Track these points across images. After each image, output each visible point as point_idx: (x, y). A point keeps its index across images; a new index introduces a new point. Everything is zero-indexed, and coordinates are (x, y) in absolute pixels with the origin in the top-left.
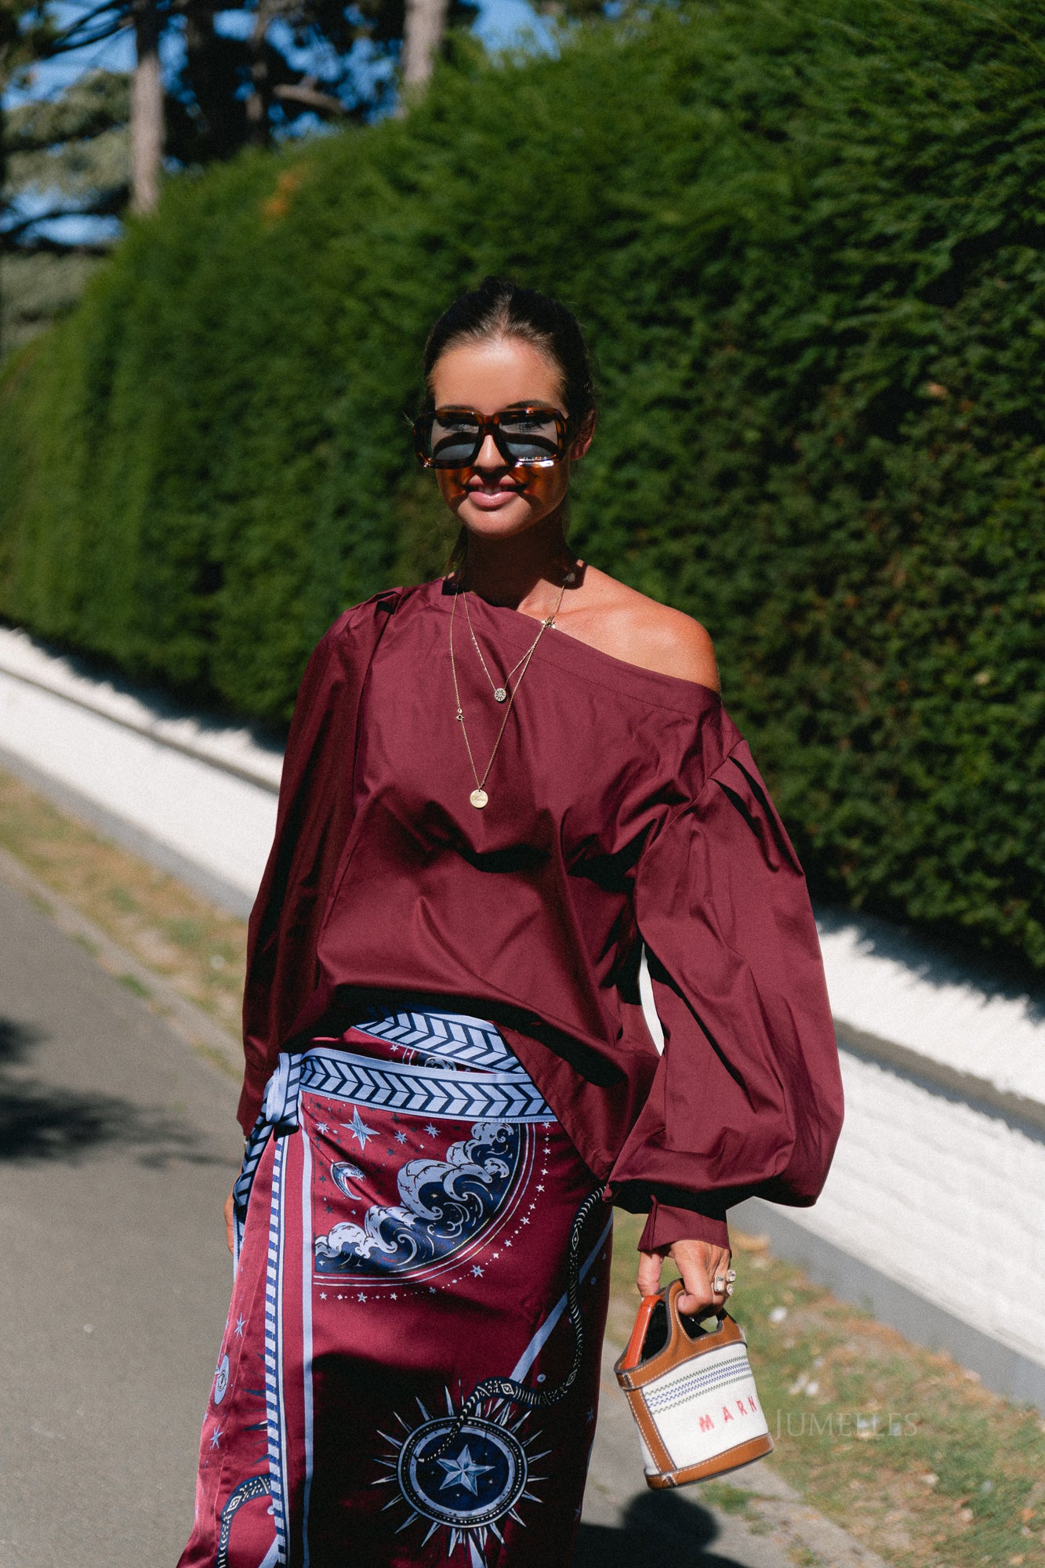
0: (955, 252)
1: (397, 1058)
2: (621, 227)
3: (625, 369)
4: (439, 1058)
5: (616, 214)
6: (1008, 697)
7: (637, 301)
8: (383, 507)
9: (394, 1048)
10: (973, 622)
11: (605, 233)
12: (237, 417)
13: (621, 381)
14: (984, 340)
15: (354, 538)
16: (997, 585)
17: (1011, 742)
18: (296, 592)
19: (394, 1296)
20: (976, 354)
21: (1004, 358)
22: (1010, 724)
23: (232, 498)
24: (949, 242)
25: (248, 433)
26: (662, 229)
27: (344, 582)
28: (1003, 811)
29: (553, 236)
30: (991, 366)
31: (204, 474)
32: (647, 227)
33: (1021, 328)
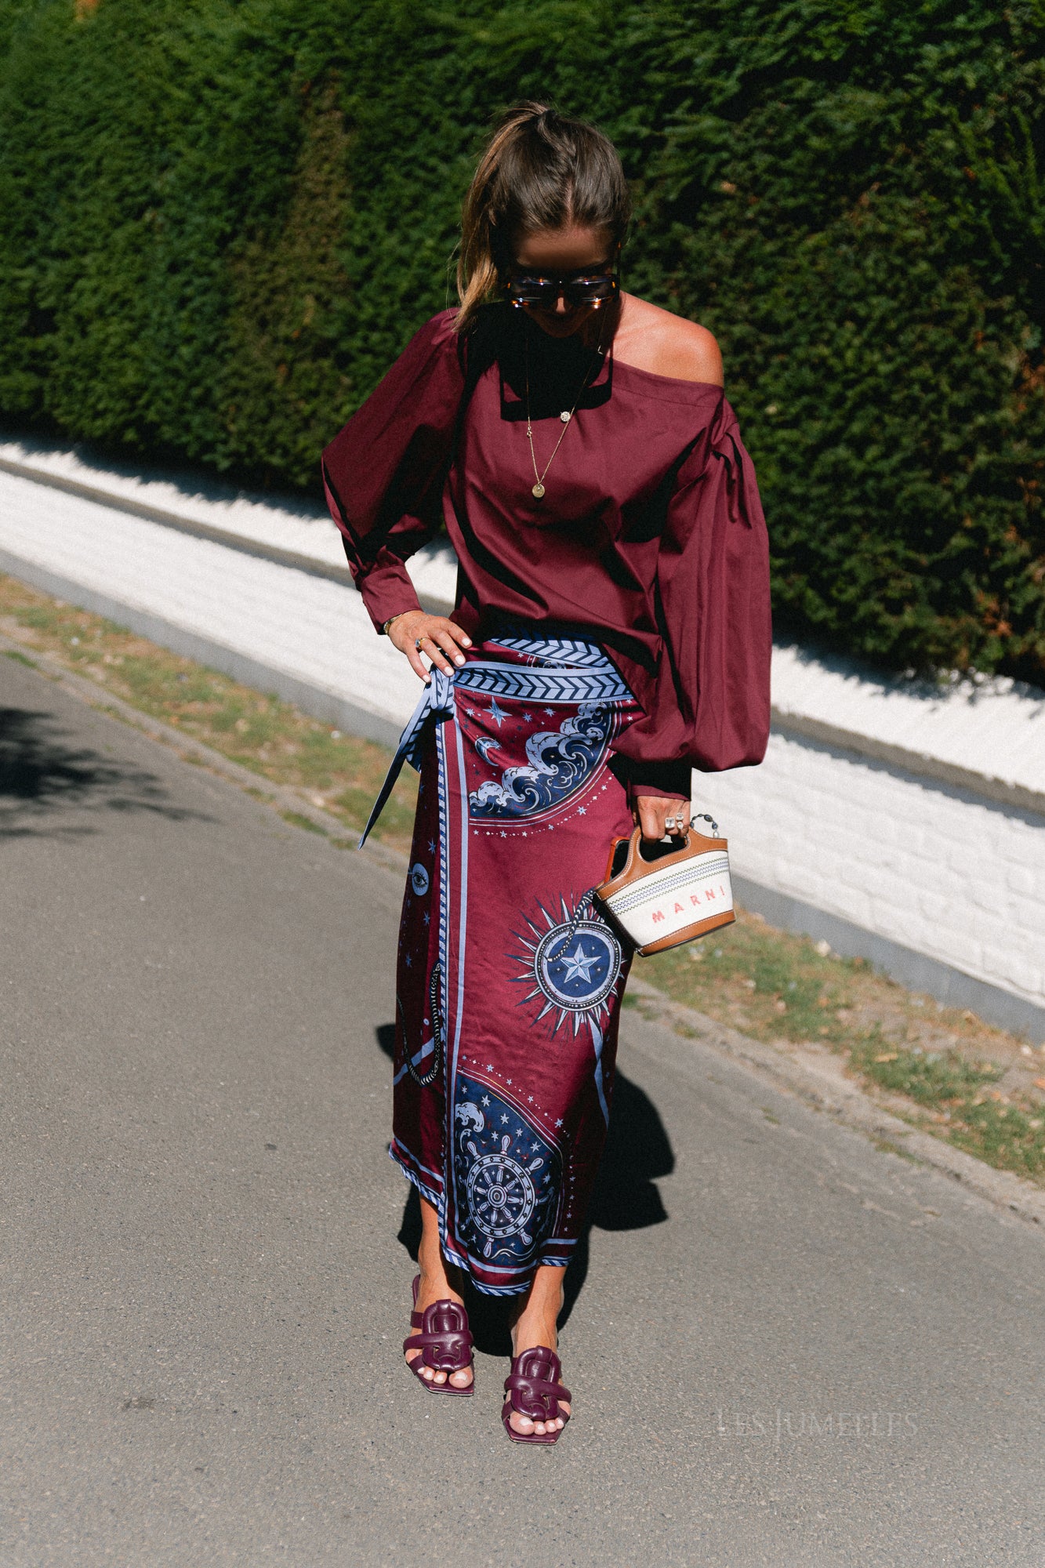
0: (741, 79)
1: (523, 662)
2: (439, 40)
3: (447, 159)
4: (553, 662)
5: (431, 29)
6: (793, 423)
7: (456, 103)
8: (215, 265)
9: (521, 655)
10: (763, 368)
11: (424, 44)
12: (60, 185)
13: (443, 169)
14: (767, 149)
15: (189, 291)
16: (784, 339)
17: (796, 457)
18: (134, 336)
19: (525, 834)
20: (762, 160)
21: (788, 164)
22: (794, 445)
23: (62, 255)
24: (739, 71)
25: (72, 198)
26: (476, 44)
27: (181, 328)
28: (789, 508)
29: (371, 44)
30: (774, 170)
31: (30, 233)
32: (462, 42)
33: (800, 141)
